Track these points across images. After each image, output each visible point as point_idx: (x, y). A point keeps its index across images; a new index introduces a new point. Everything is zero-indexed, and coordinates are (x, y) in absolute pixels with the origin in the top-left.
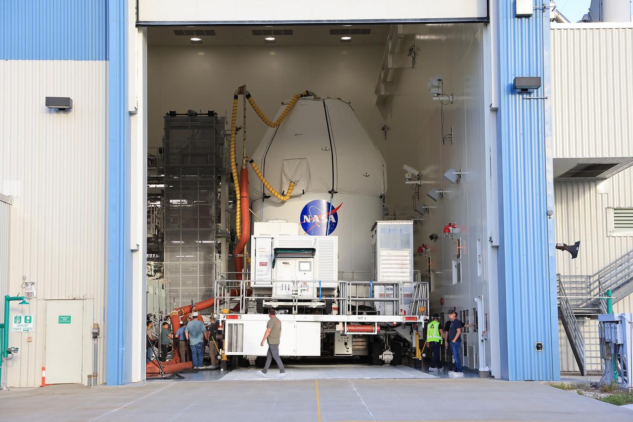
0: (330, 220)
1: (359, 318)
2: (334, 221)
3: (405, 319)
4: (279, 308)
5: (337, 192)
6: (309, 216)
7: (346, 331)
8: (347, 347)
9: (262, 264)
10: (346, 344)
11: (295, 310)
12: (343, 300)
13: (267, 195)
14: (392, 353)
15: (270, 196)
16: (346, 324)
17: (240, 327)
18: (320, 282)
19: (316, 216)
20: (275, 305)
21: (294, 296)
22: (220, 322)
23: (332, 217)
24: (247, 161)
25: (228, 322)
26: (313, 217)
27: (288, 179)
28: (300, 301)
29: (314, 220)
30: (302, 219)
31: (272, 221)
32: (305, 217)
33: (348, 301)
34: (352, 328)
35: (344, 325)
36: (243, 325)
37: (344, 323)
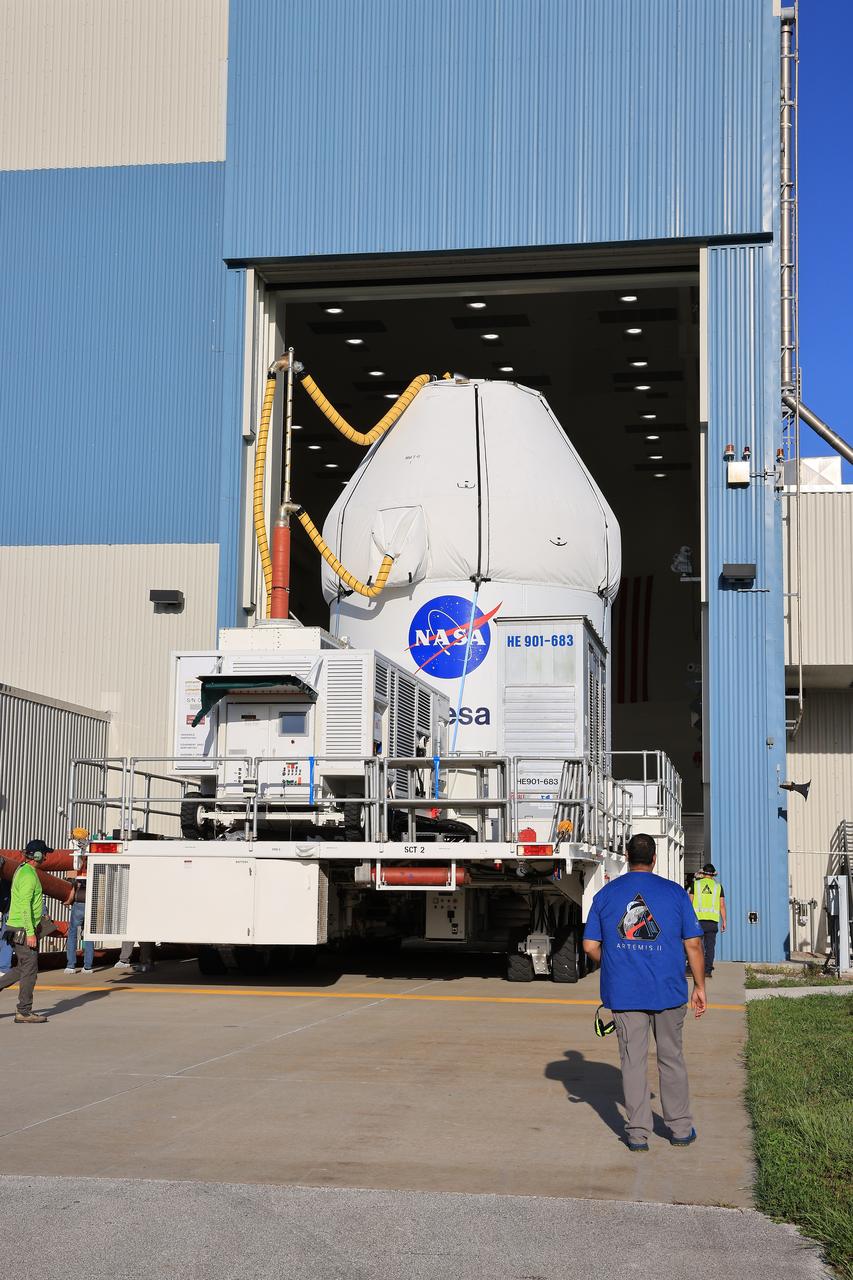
1: (407, 850)
2: (481, 642)
3: (521, 851)
5: (489, 580)
6: (428, 631)
7: (378, 882)
8: (455, 921)
10: (451, 915)
11: (251, 829)
13: (347, 589)
15: (353, 592)
16: (378, 866)
17: (120, 874)
19: (441, 632)
20: (227, 818)
21: (248, 795)
22: (76, 859)
23: (478, 633)
24: (288, 511)
26: (436, 633)
27: (381, 550)
29: (437, 640)
30: (412, 637)
32: (419, 633)
33: (381, 806)
34: (396, 874)
35: (373, 867)
36: (127, 866)
37: (373, 862)
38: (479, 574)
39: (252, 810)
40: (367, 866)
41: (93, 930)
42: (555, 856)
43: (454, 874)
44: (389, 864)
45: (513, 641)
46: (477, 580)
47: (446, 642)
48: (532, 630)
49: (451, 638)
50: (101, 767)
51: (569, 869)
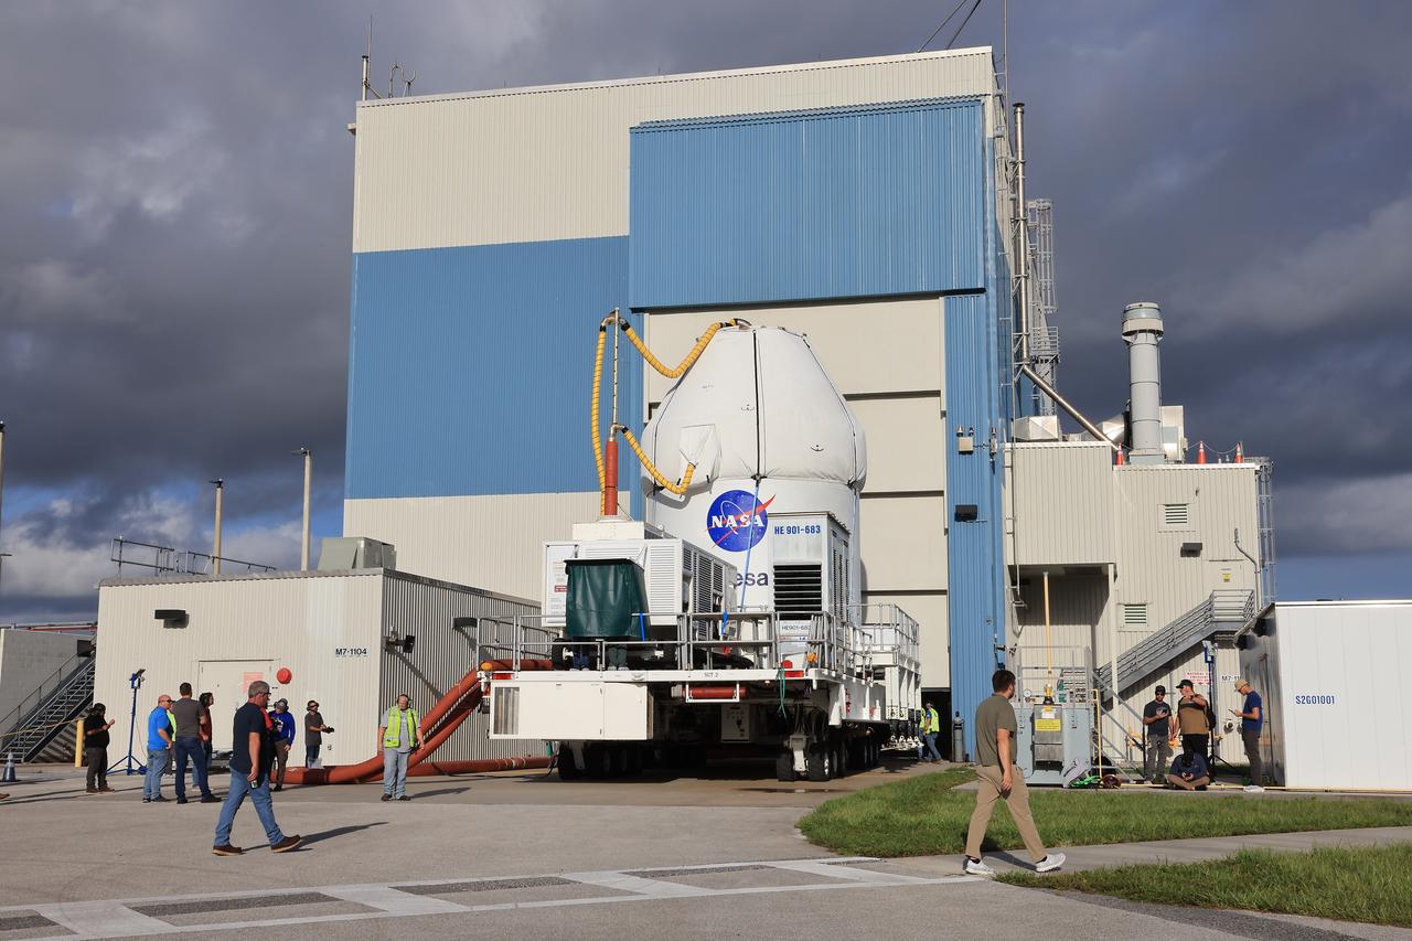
1: (706, 675)
2: (761, 524)
3: (783, 674)
6: (721, 516)
7: (688, 697)
8: (742, 726)
9: (559, 589)
10: (739, 723)
13: (658, 486)
15: (662, 489)
16: (687, 684)
17: (513, 693)
19: (731, 517)
22: (482, 684)
23: (758, 518)
24: (616, 430)
26: (727, 518)
27: (686, 458)
29: (728, 524)
30: (710, 521)
32: (715, 518)
33: (689, 646)
34: (700, 691)
35: (684, 687)
36: (517, 689)
37: (684, 683)
38: (758, 474)
40: (679, 686)
41: (495, 732)
42: (805, 677)
43: (738, 690)
44: (694, 685)
45: (778, 530)
46: (757, 478)
47: (735, 525)
48: (792, 522)
49: (738, 522)
50: (496, 622)
51: (815, 686)
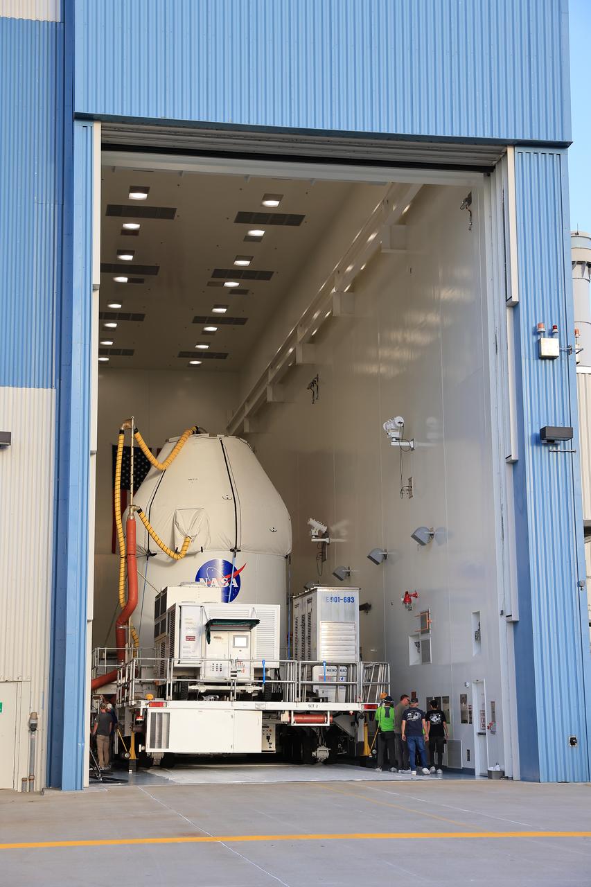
0: (231, 584)
1: (310, 706)
2: (236, 586)
3: (363, 707)
4: (208, 693)
5: (242, 552)
6: (206, 579)
7: (292, 722)
8: (270, 742)
9: (189, 638)
11: (233, 695)
12: (289, 684)
13: (153, 553)
14: (327, 749)
15: (156, 554)
16: (292, 713)
17: (164, 717)
18: (263, 662)
20: (202, 689)
21: (232, 678)
22: (141, 710)
23: (234, 580)
24: (134, 510)
25: (151, 710)
26: (211, 580)
27: (182, 533)
28: (239, 684)
31: (187, 585)
32: (201, 580)
34: (300, 718)
35: (290, 715)
36: (169, 714)
37: (290, 712)
38: (236, 548)
39: (234, 685)
40: (287, 713)
41: (152, 746)
43: (329, 718)
44: (297, 713)
